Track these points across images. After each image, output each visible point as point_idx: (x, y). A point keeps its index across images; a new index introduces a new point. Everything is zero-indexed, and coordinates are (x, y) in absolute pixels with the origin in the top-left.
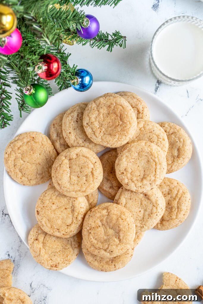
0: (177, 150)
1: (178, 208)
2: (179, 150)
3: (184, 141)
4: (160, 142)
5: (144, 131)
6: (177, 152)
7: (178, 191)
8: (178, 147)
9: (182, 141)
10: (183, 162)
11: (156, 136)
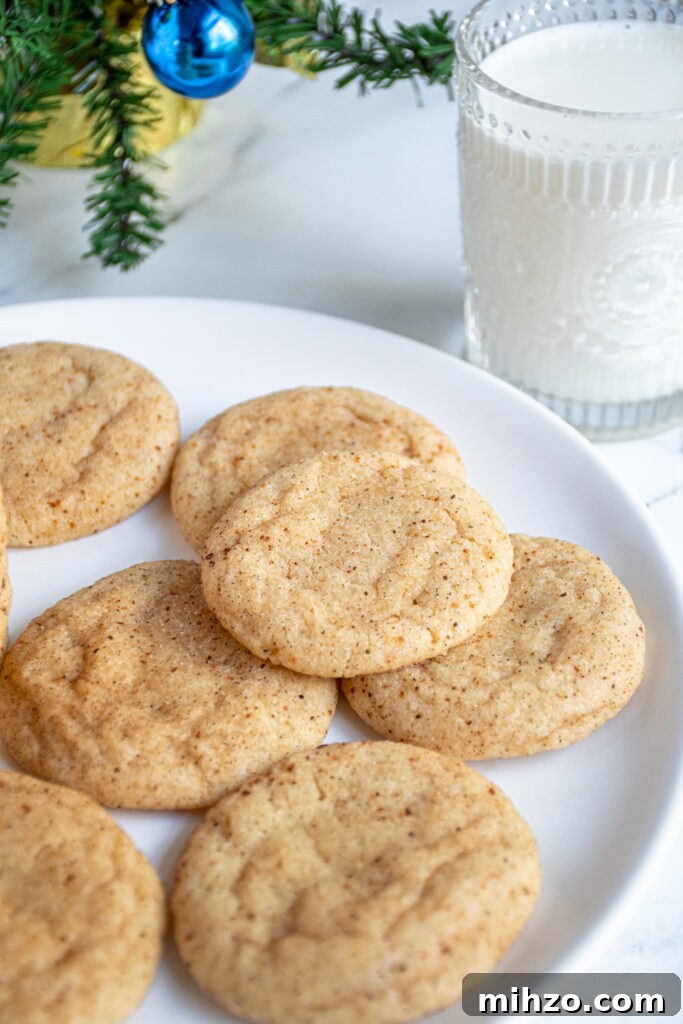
0: (551, 631)
1: (428, 890)
2: (561, 634)
3: (603, 601)
4: (465, 551)
5: (401, 483)
6: (550, 641)
7: (474, 823)
8: (560, 621)
9: (596, 598)
10: (570, 690)
11: (454, 523)
